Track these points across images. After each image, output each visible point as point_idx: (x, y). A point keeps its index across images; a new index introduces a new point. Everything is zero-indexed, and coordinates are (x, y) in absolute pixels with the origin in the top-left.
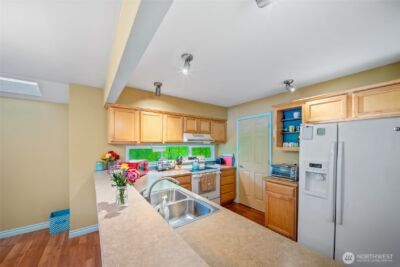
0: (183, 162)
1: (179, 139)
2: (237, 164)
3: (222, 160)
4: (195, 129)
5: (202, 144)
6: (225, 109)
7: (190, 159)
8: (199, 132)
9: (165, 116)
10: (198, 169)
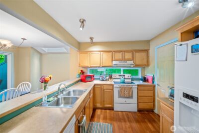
0: (113, 77)
1: (110, 64)
2: (156, 83)
3: (145, 78)
4: (121, 58)
5: (130, 67)
6: (148, 42)
7: (121, 76)
8: (123, 59)
9: (102, 53)
10: (124, 82)
